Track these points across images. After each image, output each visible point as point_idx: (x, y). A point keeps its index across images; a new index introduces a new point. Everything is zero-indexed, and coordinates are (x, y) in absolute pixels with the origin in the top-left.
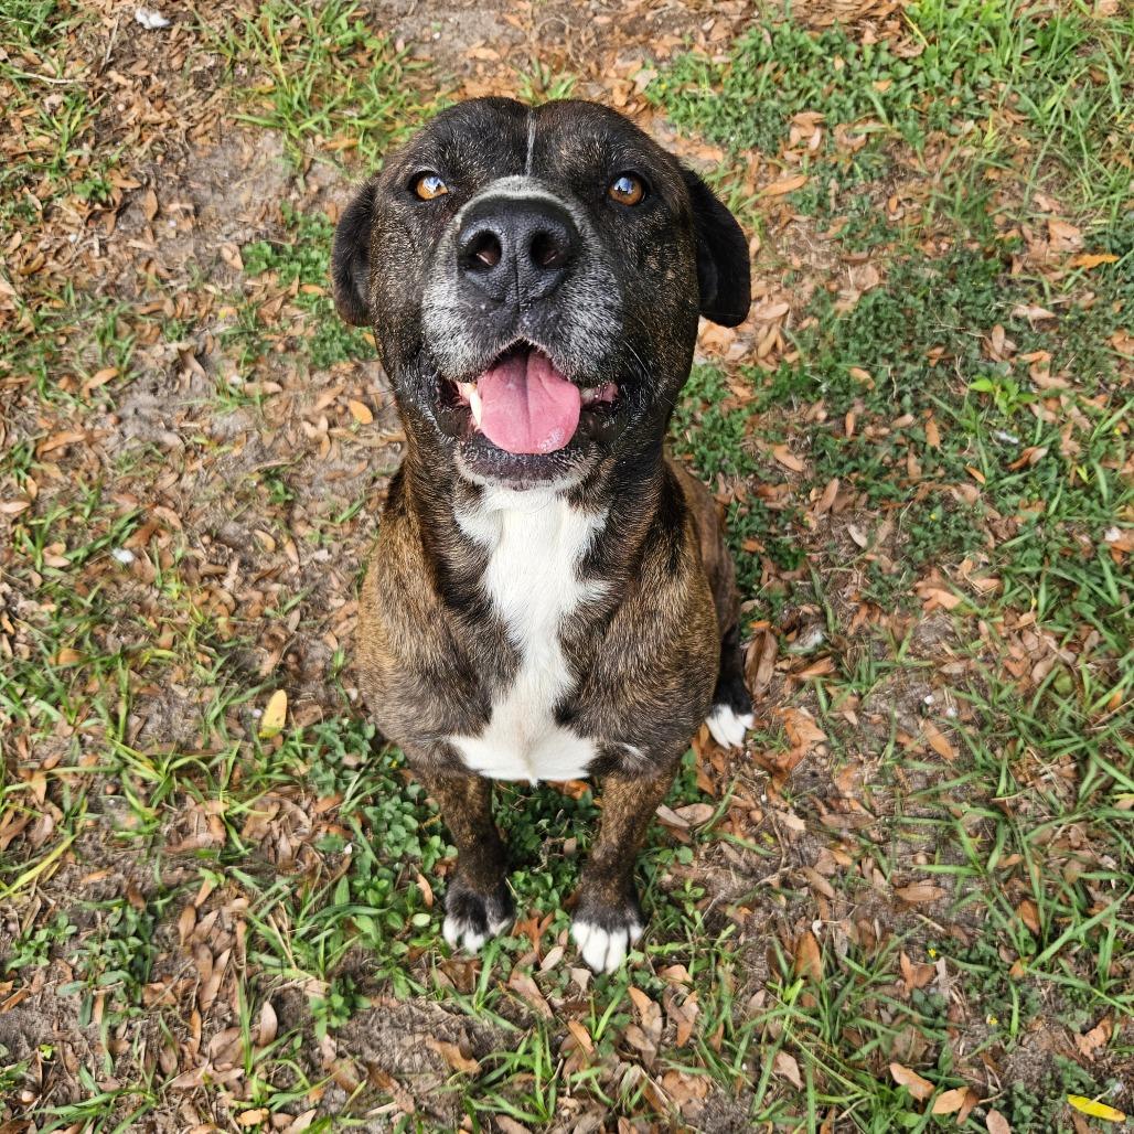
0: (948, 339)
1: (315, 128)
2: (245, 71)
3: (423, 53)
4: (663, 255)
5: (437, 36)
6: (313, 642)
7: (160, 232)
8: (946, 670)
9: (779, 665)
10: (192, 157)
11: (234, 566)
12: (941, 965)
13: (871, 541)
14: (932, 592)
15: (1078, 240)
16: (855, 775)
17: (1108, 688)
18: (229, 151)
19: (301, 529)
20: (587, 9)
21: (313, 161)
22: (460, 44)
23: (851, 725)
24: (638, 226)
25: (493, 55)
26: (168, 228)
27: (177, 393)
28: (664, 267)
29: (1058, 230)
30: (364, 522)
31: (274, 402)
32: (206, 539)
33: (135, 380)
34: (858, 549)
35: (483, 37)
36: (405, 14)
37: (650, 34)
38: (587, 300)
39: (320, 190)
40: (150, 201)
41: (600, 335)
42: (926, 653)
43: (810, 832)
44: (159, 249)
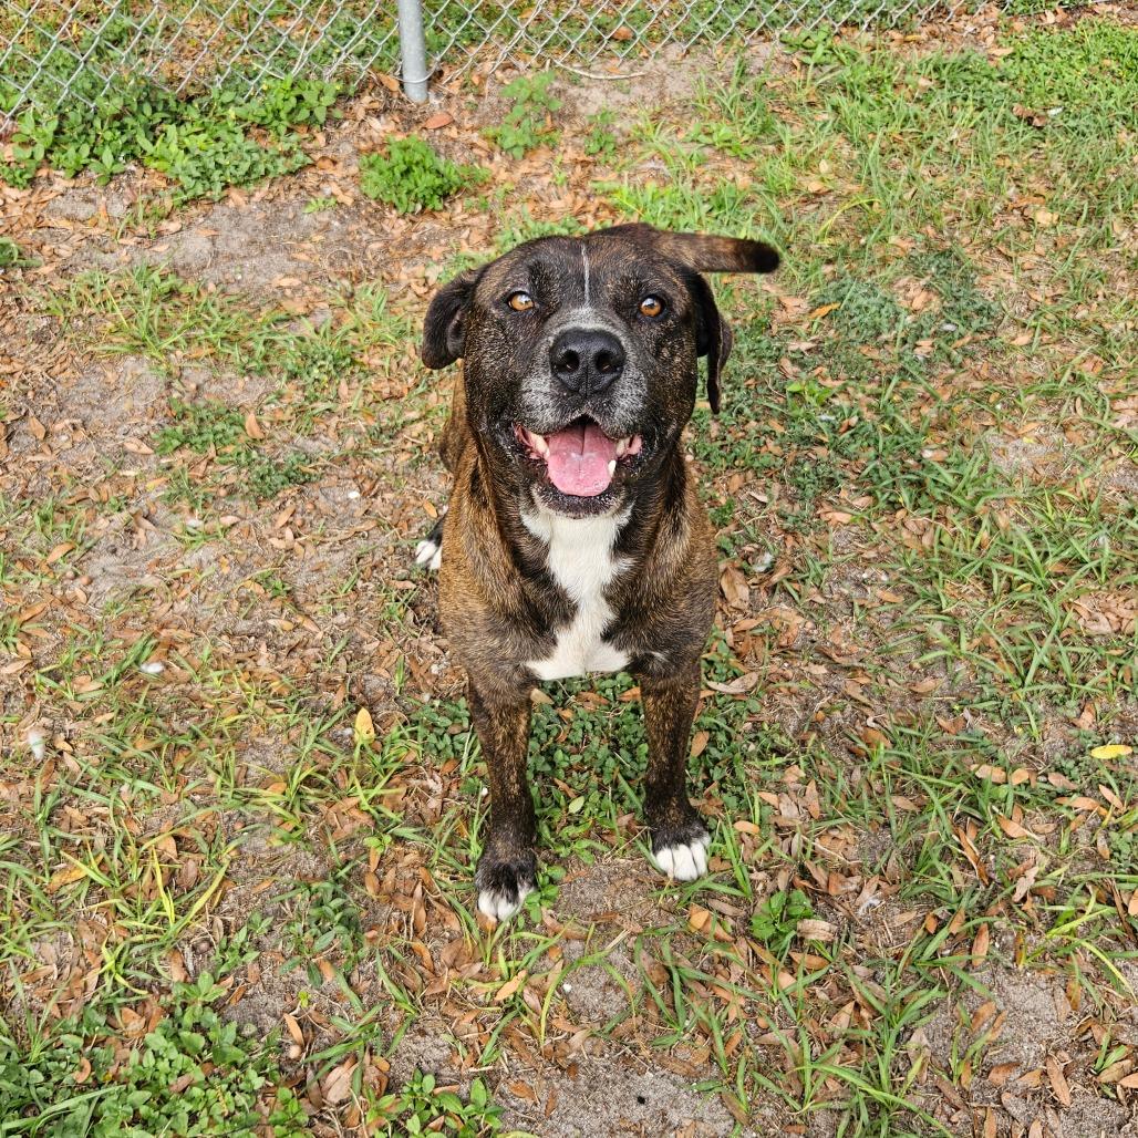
0: (753, 371)
1: (171, 348)
2: (81, 323)
3: (234, 289)
4: (672, 347)
5: (239, 277)
6: (366, 677)
7: (54, 445)
8: (865, 556)
9: (750, 582)
10: (59, 388)
11: (263, 649)
12: (967, 714)
13: (771, 497)
14: (830, 515)
15: (805, 306)
16: (842, 631)
17: (976, 533)
18: (93, 379)
19: (309, 608)
20: (361, 241)
21: (181, 369)
22: (262, 280)
23: (821, 605)
24: (656, 330)
25: (296, 282)
26: (63, 441)
27: (136, 549)
28: (673, 355)
29: (789, 302)
30: (365, 589)
31: (235, 532)
32: (225, 637)
33: (89, 549)
34: (764, 504)
35: (281, 271)
36: (204, 268)
37: (421, 247)
38: (626, 392)
39: (197, 388)
40: (34, 425)
41: (632, 412)
42: (846, 551)
43: (832, 672)
44: (59, 457)
